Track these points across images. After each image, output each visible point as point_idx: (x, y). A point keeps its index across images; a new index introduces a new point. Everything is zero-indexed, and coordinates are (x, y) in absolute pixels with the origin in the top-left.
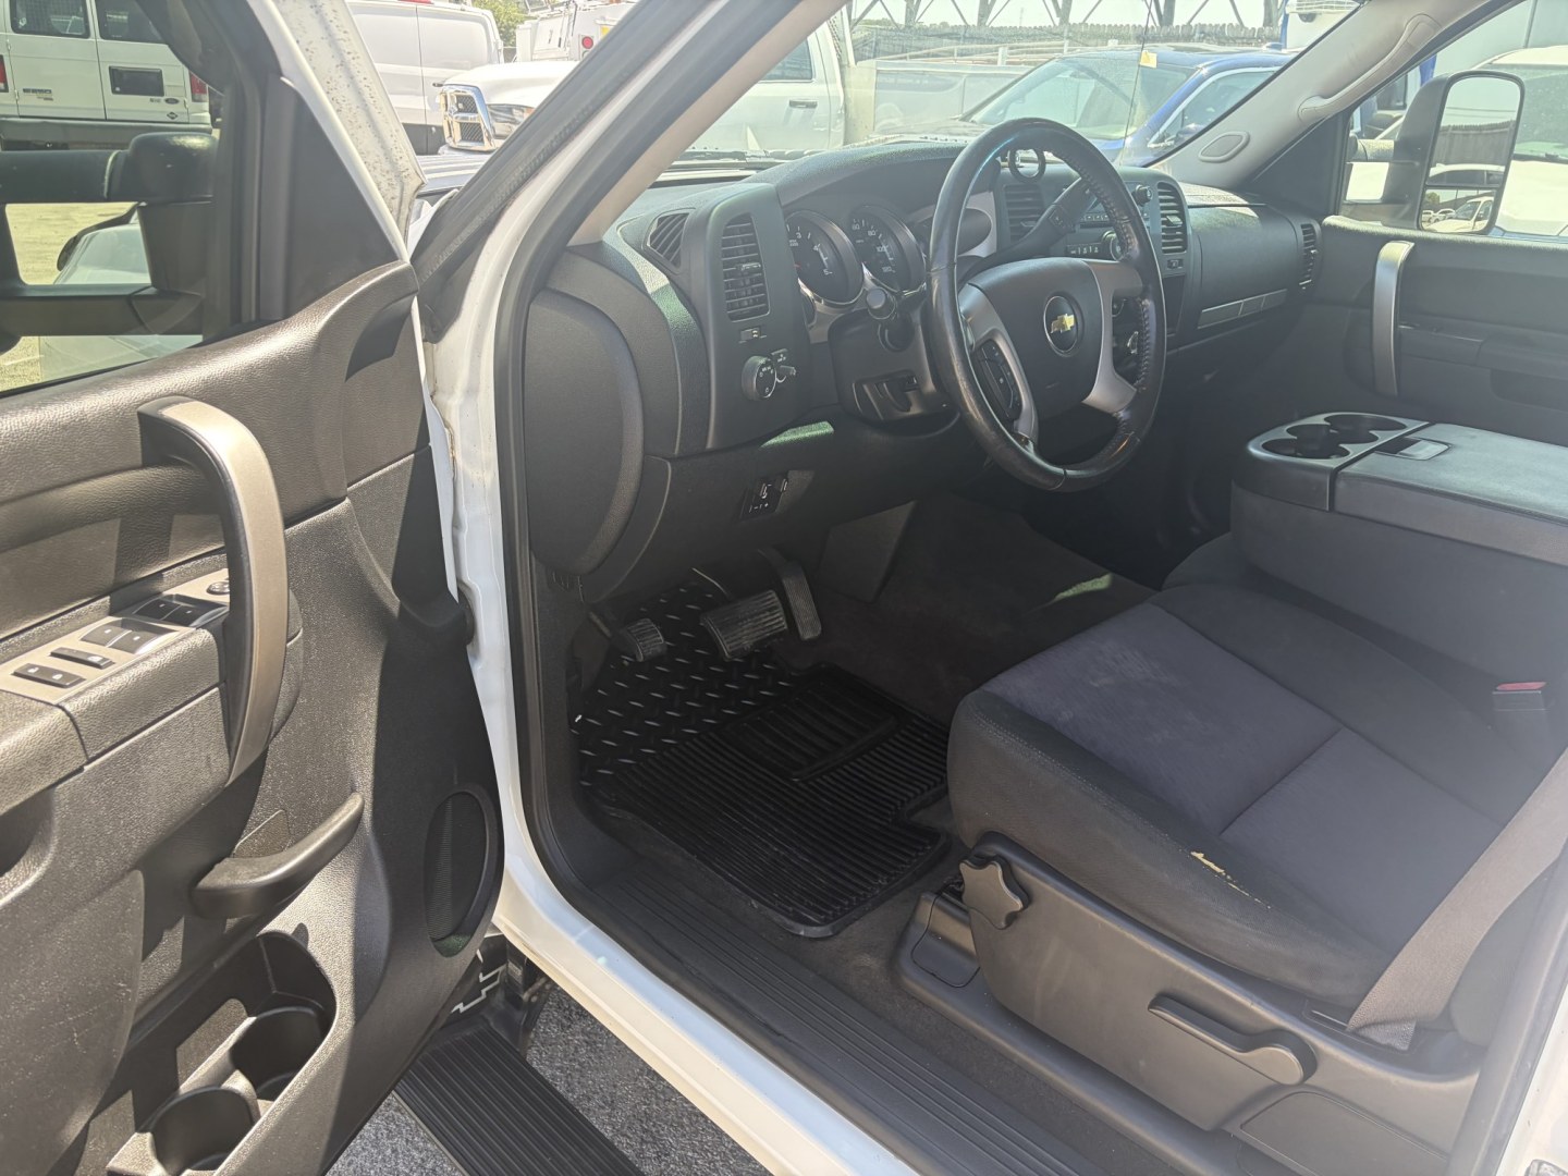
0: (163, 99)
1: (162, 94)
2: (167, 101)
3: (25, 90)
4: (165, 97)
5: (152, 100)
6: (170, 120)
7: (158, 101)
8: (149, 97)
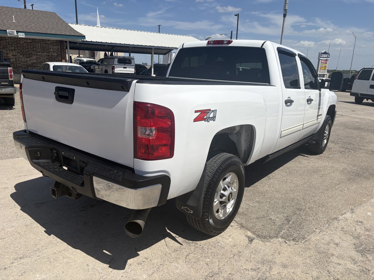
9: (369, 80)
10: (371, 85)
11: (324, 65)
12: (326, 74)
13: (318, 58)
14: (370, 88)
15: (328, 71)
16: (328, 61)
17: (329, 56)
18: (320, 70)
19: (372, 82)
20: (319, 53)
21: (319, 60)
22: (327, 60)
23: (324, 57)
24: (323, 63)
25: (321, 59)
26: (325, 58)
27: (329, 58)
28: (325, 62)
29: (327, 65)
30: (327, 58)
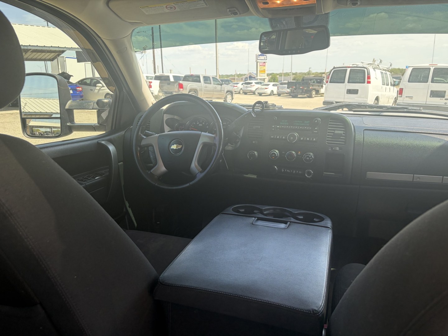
0: (444, 99)
1: (444, 97)
2: (445, 99)
3: (406, 97)
4: (445, 98)
5: (441, 99)
6: (444, 104)
7: (442, 99)
8: (440, 98)
9: (344, 82)
10: (347, 90)
11: (263, 68)
12: (266, 78)
13: (255, 60)
14: (347, 93)
15: (268, 75)
16: (266, 63)
17: (266, 57)
18: (260, 73)
19: (349, 85)
20: (256, 55)
21: (257, 63)
22: (264, 62)
23: (261, 60)
24: (261, 66)
25: (259, 62)
26: (263, 60)
27: (266, 60)
28: (263, 65)
29: (266, 68)
30: (265, 60)
